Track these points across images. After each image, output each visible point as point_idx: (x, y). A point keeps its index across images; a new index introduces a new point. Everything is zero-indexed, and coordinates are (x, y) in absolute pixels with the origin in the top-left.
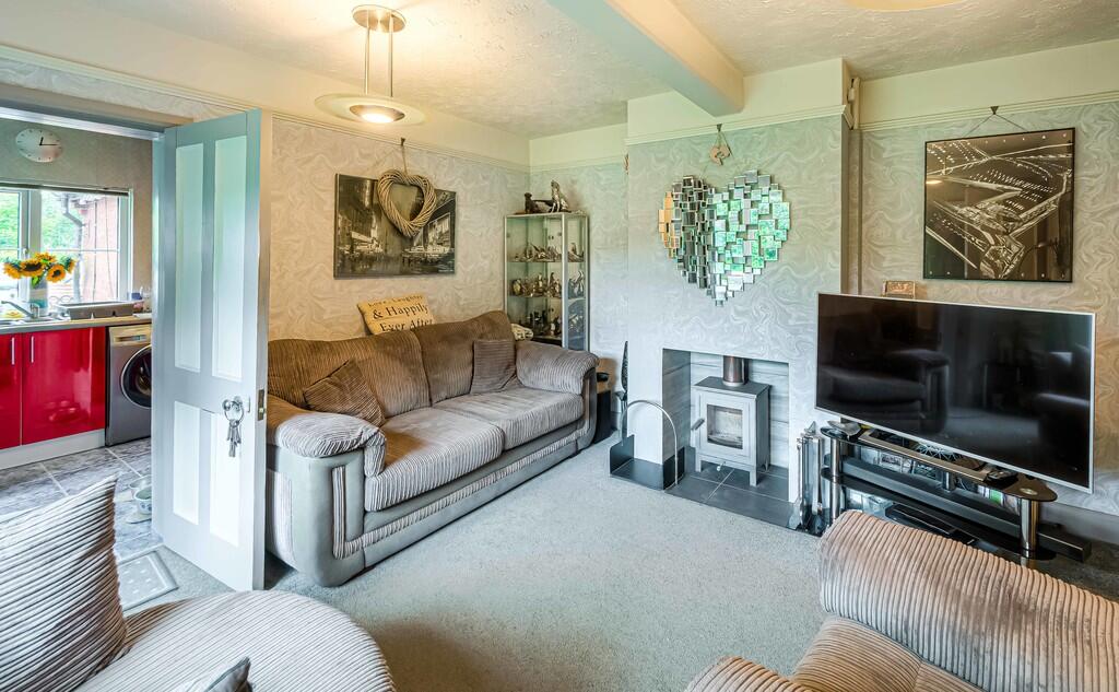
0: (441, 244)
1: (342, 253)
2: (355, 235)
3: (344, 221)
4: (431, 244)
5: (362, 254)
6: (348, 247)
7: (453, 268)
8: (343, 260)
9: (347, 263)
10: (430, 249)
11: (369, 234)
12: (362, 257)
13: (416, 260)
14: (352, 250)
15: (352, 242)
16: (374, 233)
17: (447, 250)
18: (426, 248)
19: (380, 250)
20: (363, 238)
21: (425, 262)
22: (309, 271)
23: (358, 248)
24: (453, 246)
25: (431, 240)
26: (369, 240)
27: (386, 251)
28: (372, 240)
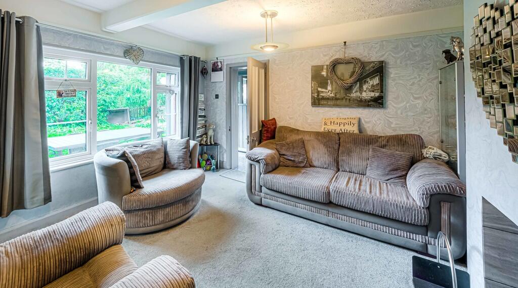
0: (373, 91)
1: (314, 97)
2: (320, 89)
3: (314, 84)
4: (365, 91)
5: (323, 97)
6: (316, 94)
7: (383, 104)
8: (314, 100)
9: (317, 101)
10: (364, 94)
11: (326, 89)
12: (323, 98)
13: (354, 100)
14: (318, 96)
15: (318, 92)
16: (329, 88)
17: (377, 94)
18: (361, 94)
19: (332, 95)
20: (323, 90)
21: (361, 101)
22: (302, 104)
23: (321, 95)
24: (382, 92)
25: (365, 89)
26: (327, 91)
27: (336, 95)
28: (328, 91)
